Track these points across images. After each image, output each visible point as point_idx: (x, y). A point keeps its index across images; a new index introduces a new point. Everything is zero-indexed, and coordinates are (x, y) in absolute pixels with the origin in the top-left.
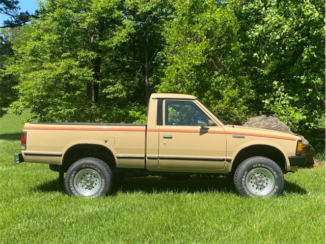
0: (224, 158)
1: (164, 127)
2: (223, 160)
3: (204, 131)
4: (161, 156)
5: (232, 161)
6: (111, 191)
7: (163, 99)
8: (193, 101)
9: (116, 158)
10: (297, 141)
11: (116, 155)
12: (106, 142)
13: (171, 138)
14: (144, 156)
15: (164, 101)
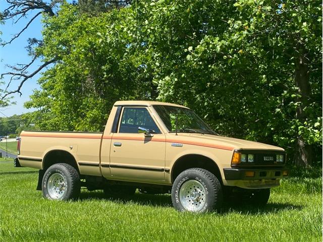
0: (163, 168)
1: (118, 135)
2: (162, 170)
3: (148, 139)
4: (112, 164)
5: (170, 172)
6: (75, 195)
7: (122, 106)
8: (146, 108)
9: (78, 165)
10: (233, 150)
11: (78, 161)
12: (71, 149)
13: (120, 146)
14: (98, 163)
15: (123, 108)
